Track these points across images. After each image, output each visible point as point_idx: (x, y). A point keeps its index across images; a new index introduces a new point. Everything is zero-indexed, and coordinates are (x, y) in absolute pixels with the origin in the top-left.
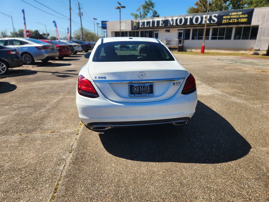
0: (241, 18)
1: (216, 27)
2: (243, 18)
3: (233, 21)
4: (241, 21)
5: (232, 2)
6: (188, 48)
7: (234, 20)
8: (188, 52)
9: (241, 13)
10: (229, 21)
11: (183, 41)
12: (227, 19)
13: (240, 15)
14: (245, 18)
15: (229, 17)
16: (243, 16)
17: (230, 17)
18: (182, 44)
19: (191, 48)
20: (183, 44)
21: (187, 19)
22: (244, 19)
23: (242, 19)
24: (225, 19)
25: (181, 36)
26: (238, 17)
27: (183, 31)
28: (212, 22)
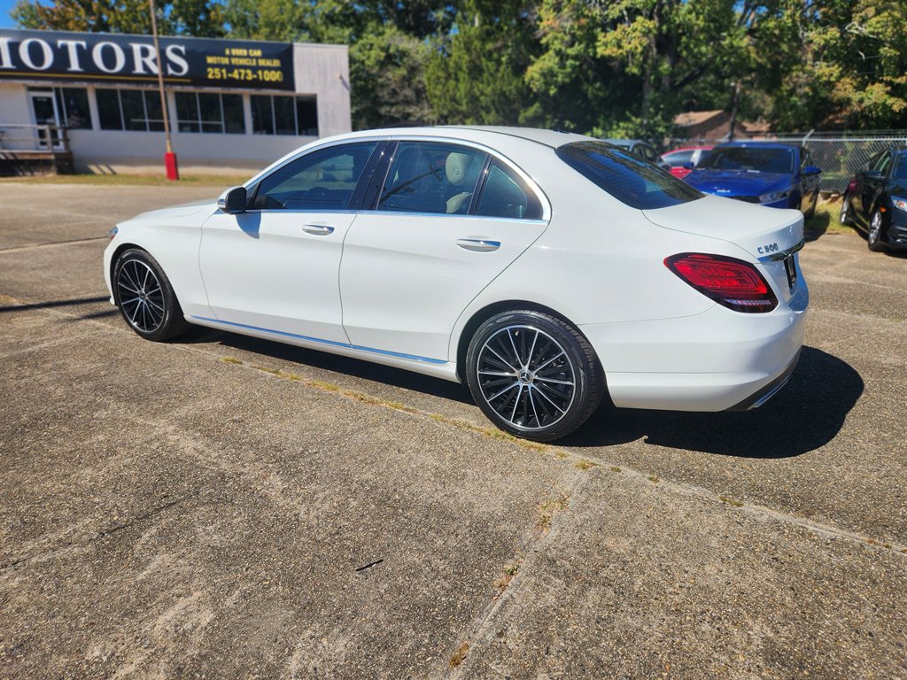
0: (263, 68)
1: (190, 89)
2: (270, 69)
3: (240, 74)
4: (267, 79)
5: (181, 11)
6: (97, 162)
7: (243, 71)
8: (99, 175)
9: (258, 53)
10: (230, 75)
11: (64, 134)
12: (220, 66)
13: (257, 58)
14: (275, 69)
15: (225, 61)
16: (268, 63)
17: (230, 61)
18: (62, 144)
19: (108, 161)
20: (67, 146)
21: (65, 48)
22: (273, 72)
23: (266, 72)
24: (213, 66)
25: (51, 114)
26: (254, 63)
27: (52, 95)
28: (171, 71)
